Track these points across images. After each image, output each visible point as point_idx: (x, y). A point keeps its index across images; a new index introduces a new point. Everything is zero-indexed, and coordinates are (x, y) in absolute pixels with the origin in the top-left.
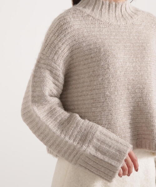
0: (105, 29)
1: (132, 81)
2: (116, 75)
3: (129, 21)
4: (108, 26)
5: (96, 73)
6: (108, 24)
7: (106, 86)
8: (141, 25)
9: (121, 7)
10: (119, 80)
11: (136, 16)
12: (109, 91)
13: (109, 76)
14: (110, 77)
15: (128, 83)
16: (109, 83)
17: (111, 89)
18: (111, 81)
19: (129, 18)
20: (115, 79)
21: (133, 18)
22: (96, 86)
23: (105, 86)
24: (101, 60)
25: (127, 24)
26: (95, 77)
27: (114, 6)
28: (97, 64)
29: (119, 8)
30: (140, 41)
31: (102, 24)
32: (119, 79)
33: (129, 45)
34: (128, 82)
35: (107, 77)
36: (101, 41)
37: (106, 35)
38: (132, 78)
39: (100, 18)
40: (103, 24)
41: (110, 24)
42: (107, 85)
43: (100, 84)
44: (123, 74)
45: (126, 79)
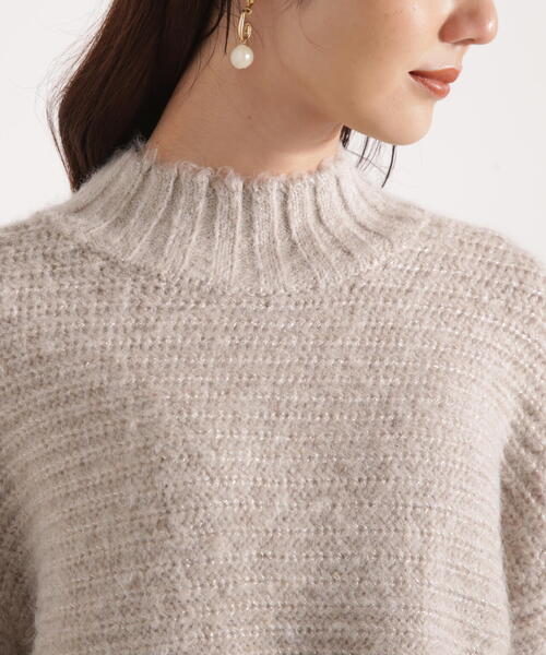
0: (174, 316)
1: (303, 599)
2: (209, 561)
3: (326, 275)
4: (197, 303)
5: (103, 549)
6: (199, 289)
7: (157, 621)
8: (408, 291)
9: (284, 204)
10: (229, 592)
11: (376, 247)
12: (175, 647)
13: (169, 567)
14: (179, 569)
15: (284, 606)
16: (171, 603)
17: (186, 637)
18: (185, 596)
19: (335, 256)
20: (202, 586)
21: (358, 256)
22: (105, 622)
23: (153, 620)
24: (129, 481)
25: (314, 289)
26: (101, 572)
27: (238, 198)
28: (107, 499)
29: (267, 206)
30: (382, 381)
31: (162, 292)
32: (227, 584)
33: (305, 399)
34: (279, 603)
35: (159, 570)
36: (134, 380)
37: (173, 347)
38: (304, 579)
39: (150, 261)
40: (168, 290)
41: (212, 291)
42: (161, 618)
43: (123, 610)
44: (250, 557)
45: (271, 587)
